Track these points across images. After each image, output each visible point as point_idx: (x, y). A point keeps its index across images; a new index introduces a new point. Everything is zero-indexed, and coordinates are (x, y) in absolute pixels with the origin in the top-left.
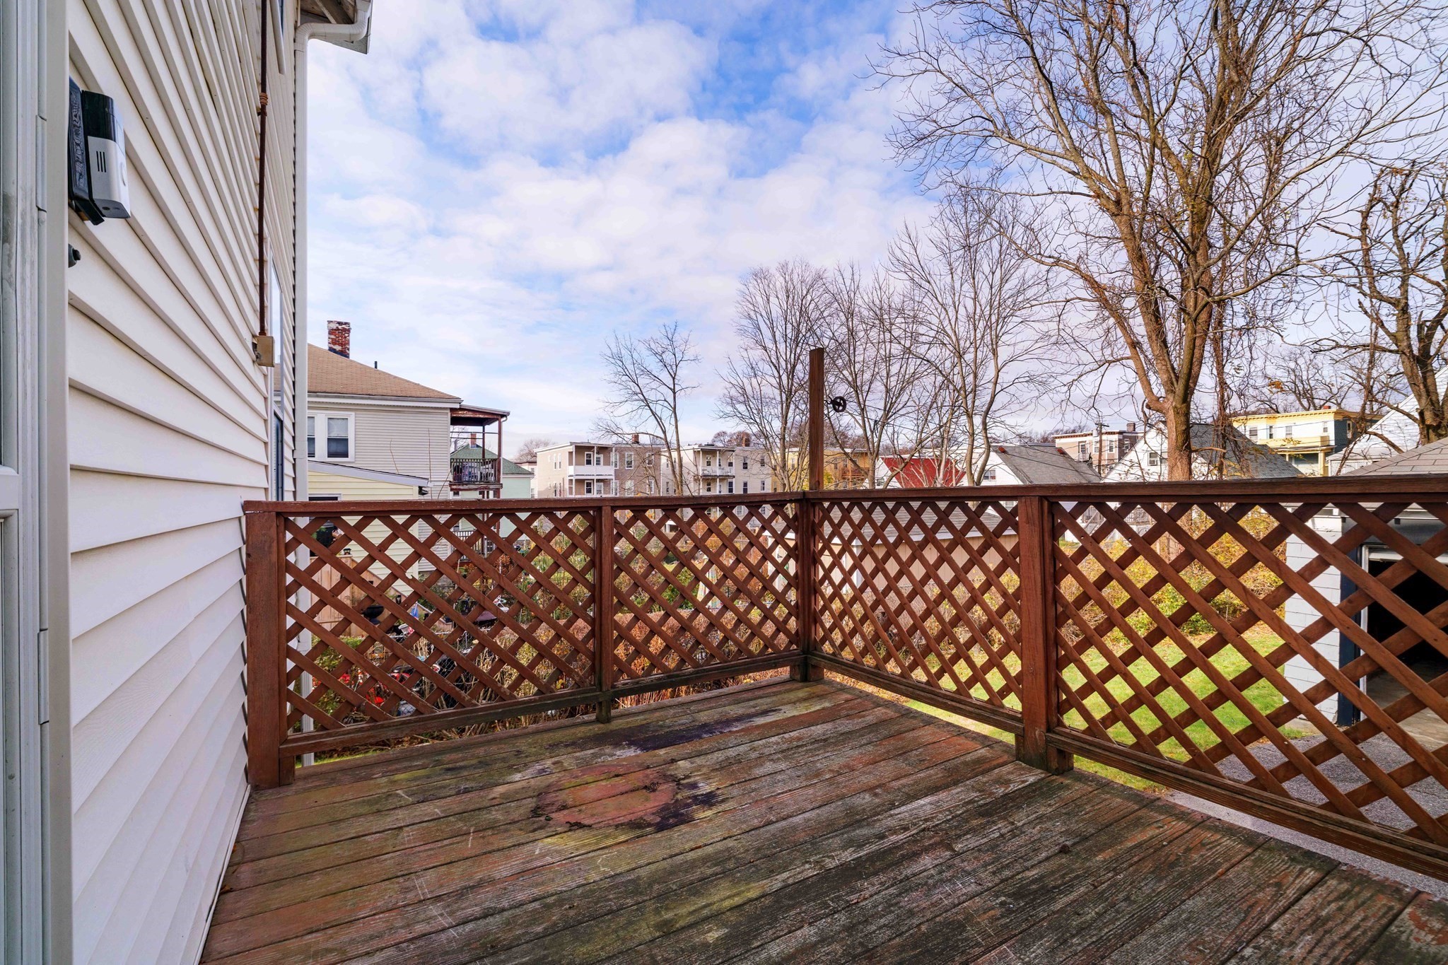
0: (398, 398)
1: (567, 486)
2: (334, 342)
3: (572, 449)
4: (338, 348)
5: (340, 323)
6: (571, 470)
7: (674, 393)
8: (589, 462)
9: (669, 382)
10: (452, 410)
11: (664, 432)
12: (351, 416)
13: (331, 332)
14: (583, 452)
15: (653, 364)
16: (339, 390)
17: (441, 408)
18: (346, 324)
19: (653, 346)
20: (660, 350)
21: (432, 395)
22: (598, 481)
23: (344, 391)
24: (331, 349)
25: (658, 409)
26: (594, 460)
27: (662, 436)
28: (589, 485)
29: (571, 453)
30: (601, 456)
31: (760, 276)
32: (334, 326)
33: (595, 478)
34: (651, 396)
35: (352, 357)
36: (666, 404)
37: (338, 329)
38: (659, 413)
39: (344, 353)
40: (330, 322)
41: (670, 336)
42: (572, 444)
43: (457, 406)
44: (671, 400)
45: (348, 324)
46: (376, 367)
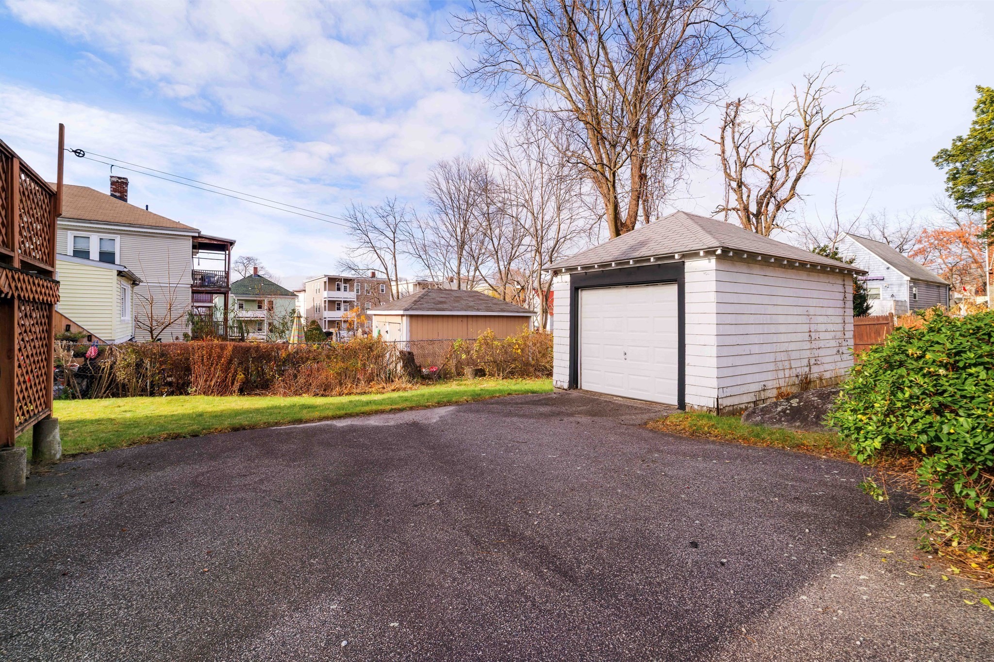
0: (152, 227)
1: (323, 305)
2: (114, 190)
3: (326, 279)
4: (118, 194)
5: (119, 178)
6: (325, 294)
7: (394, 243)
8: (339, 289)
9: (391, 235)
10: (193, 237)
11: (386, 269)
12: (118, 238)
13: (113, 183)
14: (333, 282)
15: (380, 224)
16: (109, 220)
17: (185, 236)
18: (124, 178)
19: (380, 211)
20: (385, 214)
21: (178, 226)
22: (345, 302)
23: (112, 220)
24: (112, 195)
25: (382, 253)
26: (342, 288)
27: (385, 271)
28: (339, 305)
29: (325, 282)
30: (348, 285)
31: (443, 166)
32: (115, 180)
33: (342, 300)
34: (377, 244)
35: (129, 201)
36: (388, 250)
37: (117, 182)
38: (383, 256)
39: (123, 198)
40: (111, 177)
41: (392, 205)
42: (326, 276)
43: (197, 235)
44: (392, 248)
45: (126, 179)
46: (147, 209)
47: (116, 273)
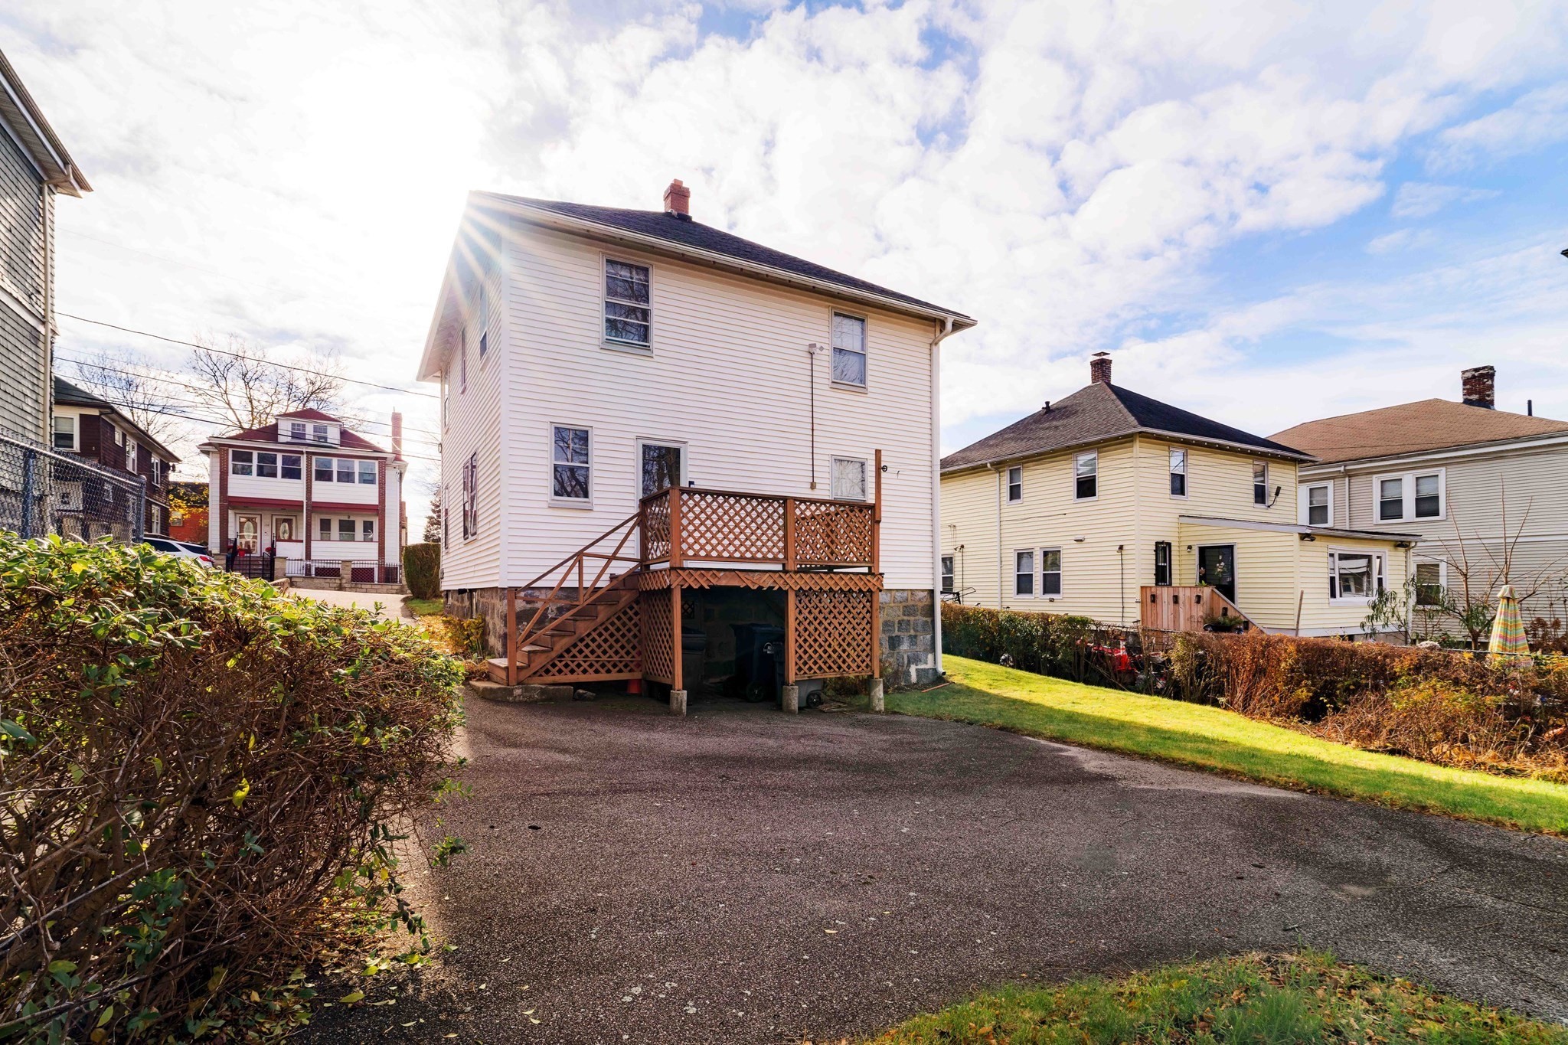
2: (1468, 392)
4: (1474, 397)
5: (1476, 370)
12: (1442, 472)
13: (1466, 382)
16: (1426, 447)
18: (1484, 368)
23: (1433, 446)
24: (1467, 402)
32: (1469, 375)
35: (1499, 406)
37: (1476, 377)
39: (1486, 402)
40: (1463, 371)
45: (1492, 368)
46: (1530, 413)
47: (1297, 537)
